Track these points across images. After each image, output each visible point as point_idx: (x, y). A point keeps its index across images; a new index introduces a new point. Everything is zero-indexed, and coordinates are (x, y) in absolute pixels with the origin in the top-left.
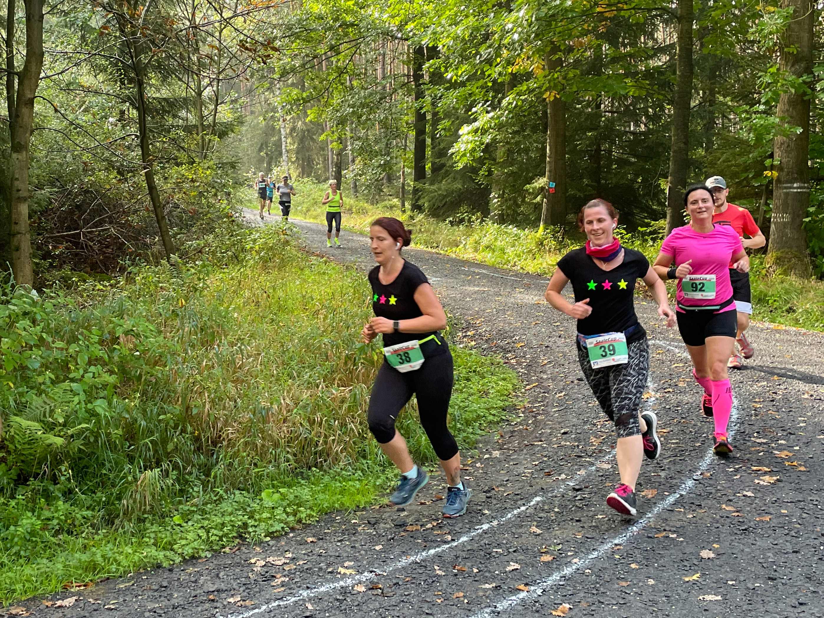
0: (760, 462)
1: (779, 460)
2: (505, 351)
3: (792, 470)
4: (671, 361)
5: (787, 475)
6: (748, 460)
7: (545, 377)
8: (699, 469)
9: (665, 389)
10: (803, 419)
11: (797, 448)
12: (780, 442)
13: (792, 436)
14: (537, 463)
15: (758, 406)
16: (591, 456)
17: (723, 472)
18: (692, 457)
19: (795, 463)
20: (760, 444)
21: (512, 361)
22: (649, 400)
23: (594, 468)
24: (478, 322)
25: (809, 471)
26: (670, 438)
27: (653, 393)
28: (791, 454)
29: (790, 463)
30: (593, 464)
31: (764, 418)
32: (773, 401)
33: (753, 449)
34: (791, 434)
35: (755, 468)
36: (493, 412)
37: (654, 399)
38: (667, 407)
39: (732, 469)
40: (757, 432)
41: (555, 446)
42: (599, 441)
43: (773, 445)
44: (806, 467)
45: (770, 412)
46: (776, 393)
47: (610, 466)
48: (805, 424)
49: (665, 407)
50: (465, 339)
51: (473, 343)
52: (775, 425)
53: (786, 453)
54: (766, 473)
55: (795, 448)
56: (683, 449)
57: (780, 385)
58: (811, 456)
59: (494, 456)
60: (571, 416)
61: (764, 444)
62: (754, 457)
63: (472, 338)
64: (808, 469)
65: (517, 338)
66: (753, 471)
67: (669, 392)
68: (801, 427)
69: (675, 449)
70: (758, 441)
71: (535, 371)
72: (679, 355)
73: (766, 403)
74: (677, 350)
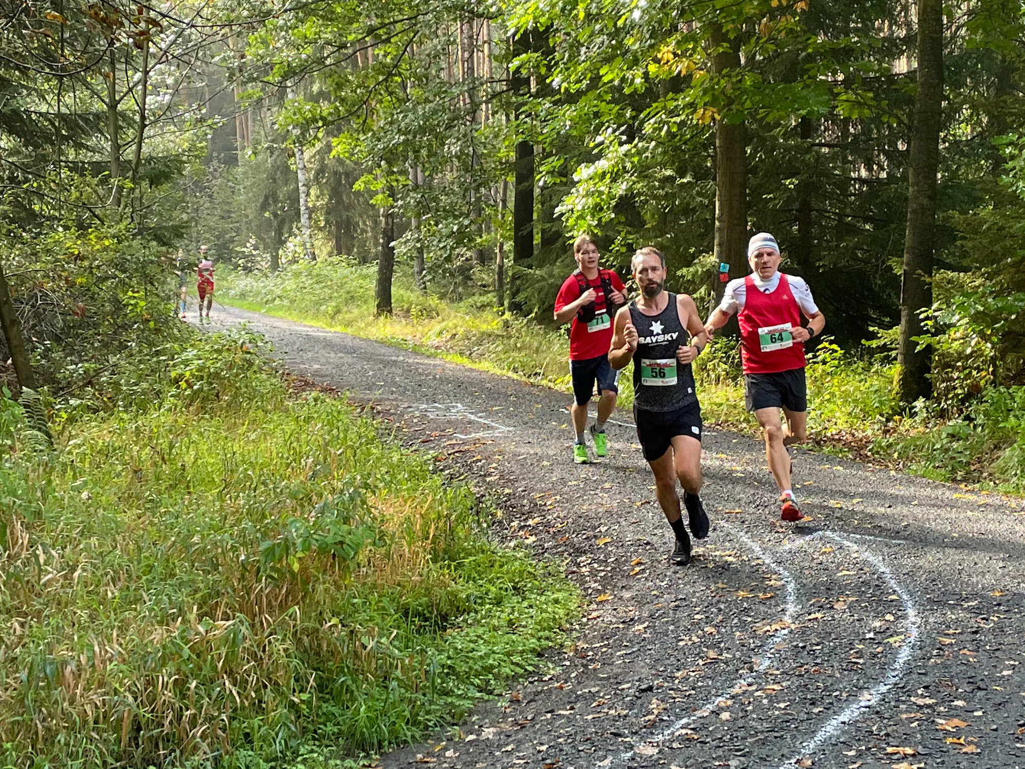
0: (906, 740)
1: (941, 735)
2: (580, 552)
3: (952, 752)
4: (839, 565)
5: (939, 760)
6: (887, 735)
7: (627, 595)
8: (799, 753)
9: (810, 614)
10: (1012, 662)
11: (979, 713)
12: (955, 703)
13: (980, 694)
14: (544, 748)
15: (947, 641)
16: (636, 733)
17: (836, 757)
18: (799, 731)
19: (962, 741)
20: (921, 707)
21: (584, 569)
22: (778, 634)
23: (629, 754)
24: (548, 503)
25: (978, 754)
26: (780, 699)
27: (790, 621)
28: (963, 725)
29: (955, 740)
30: (632, 747)
31: (949, 663)
32: (976, 632)
33: (904, 716)
34: (979, 688)
35: (890, 750)
36: (516, 659)
37: (786, 632)
38: (801, 645)
39: (852, 753)
40: (924, 687)
41: (590, 717)
42: (662, 706)
43: (942, 709)
44: (978, 747)
45: (965, 651)
46: (987, 620)
47: (657, 750)
48: (1010, 672)
49: (797, 646)
50: (521, 533)
51: (533, 539)
52: (961, 675)
53: (956, 722)
54: (906, 756)
55: (976, 714)
56: (791, 717)
57: (999, 605)
58: (994, 727)
59: (484, 736)
60: (642, 664)
61: (928, 706)
62: (901, 730)
63: (533, 531)
64: (979, 751)
65: (603, 529)
66: (887, 754)
67: (817, 618)
68: (1003, 676)
69: (778, 717)
70: (921, 702)
71: (615, 586)
72: (856, 555)
73: (962, 637)
74: (855, 548)
